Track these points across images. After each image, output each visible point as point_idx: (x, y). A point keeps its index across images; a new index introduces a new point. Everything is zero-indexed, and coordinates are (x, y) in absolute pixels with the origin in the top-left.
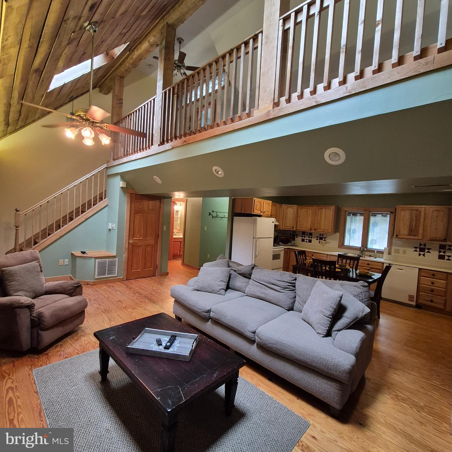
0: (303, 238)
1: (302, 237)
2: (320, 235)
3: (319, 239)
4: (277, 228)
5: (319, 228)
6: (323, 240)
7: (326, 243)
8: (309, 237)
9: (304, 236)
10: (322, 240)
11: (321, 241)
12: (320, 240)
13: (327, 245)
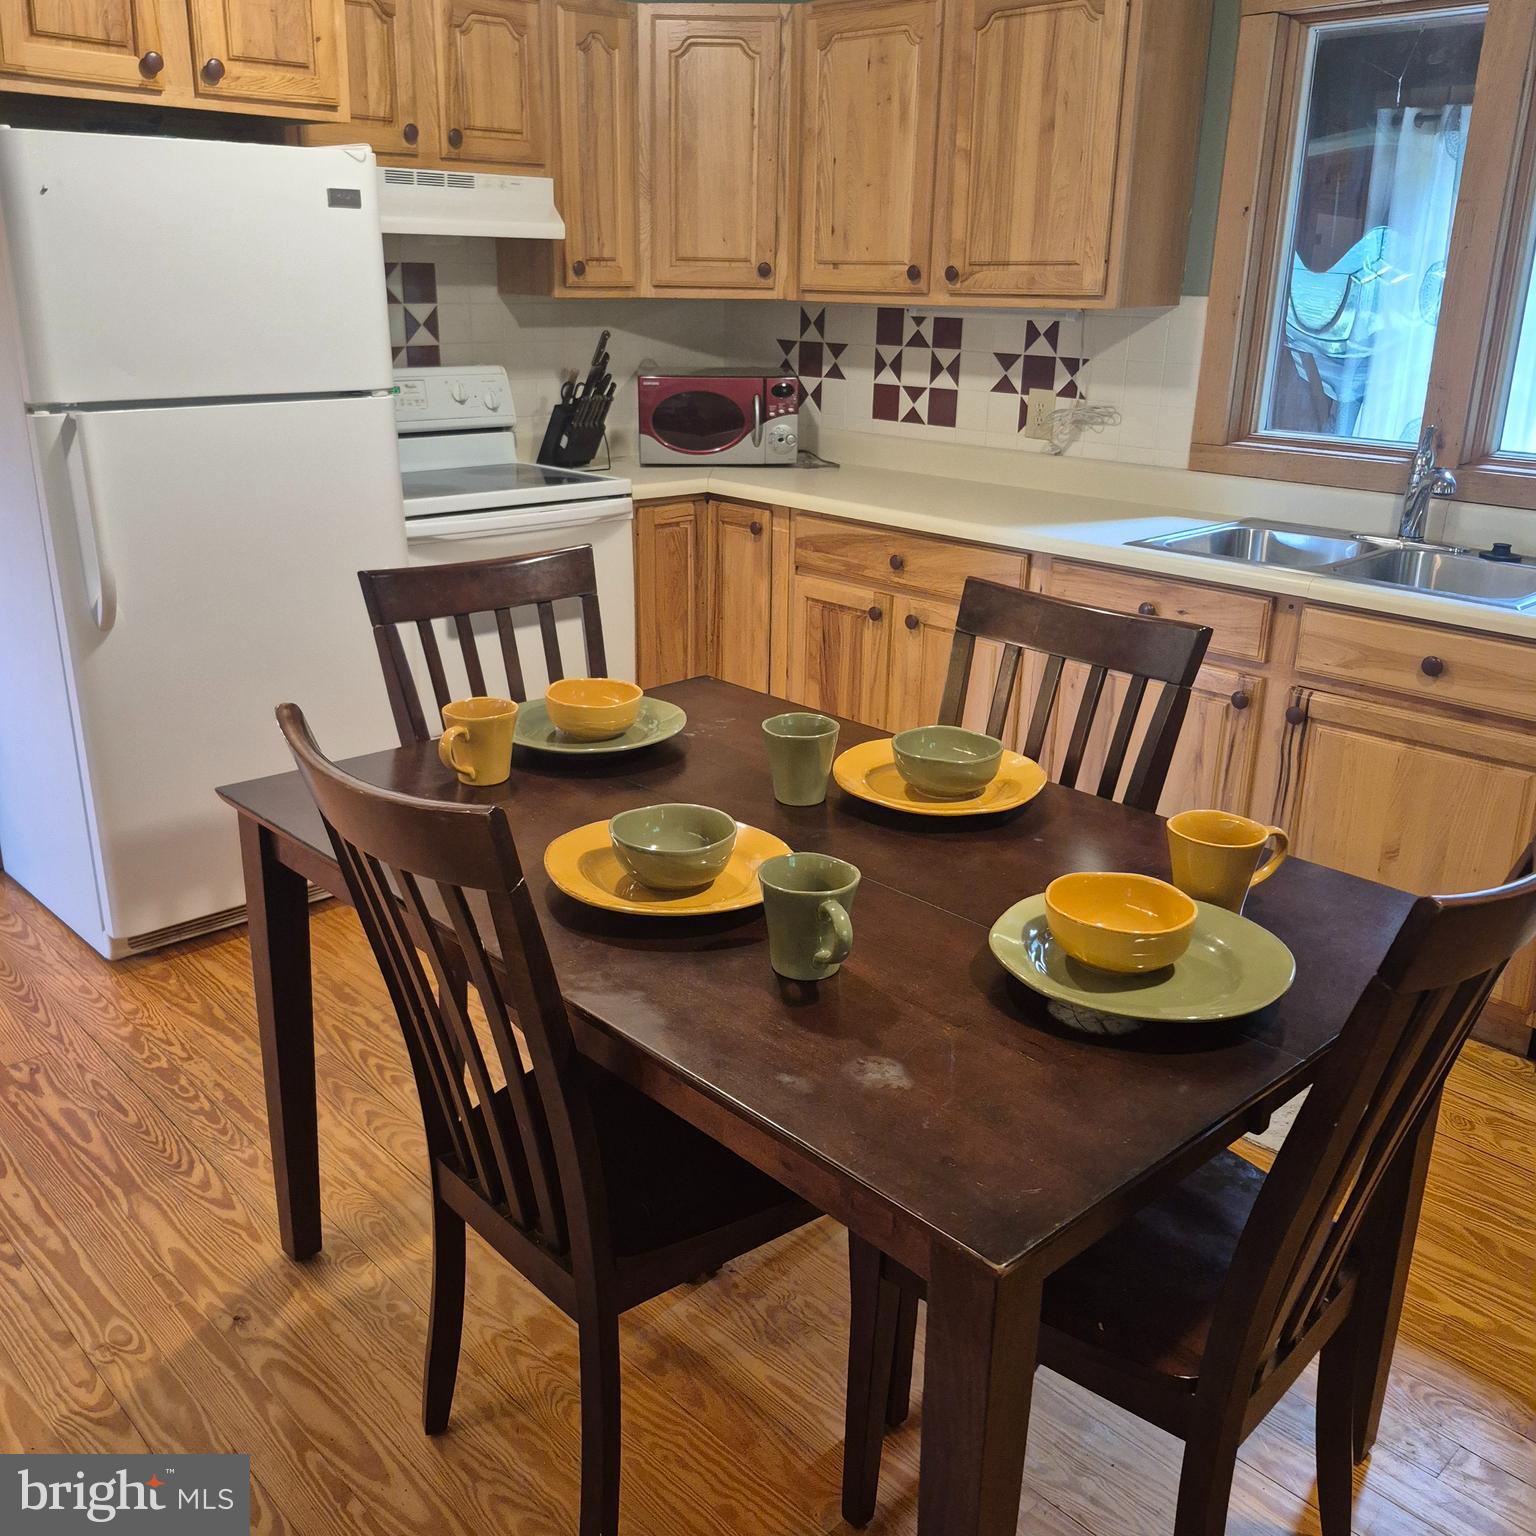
0: (887, 377)
1: (880, 365)
2: (1032, 334)
3: (1018, 384)
4: (572, 278)
5: (986, 258)
6: (1059, 386)
7: (1079, 424)
8: (936, 369)
9: (889, 353)
10: (1050, 387)
11: (1036, 395)
12: (1025, 391)
13: (1090, 444)
